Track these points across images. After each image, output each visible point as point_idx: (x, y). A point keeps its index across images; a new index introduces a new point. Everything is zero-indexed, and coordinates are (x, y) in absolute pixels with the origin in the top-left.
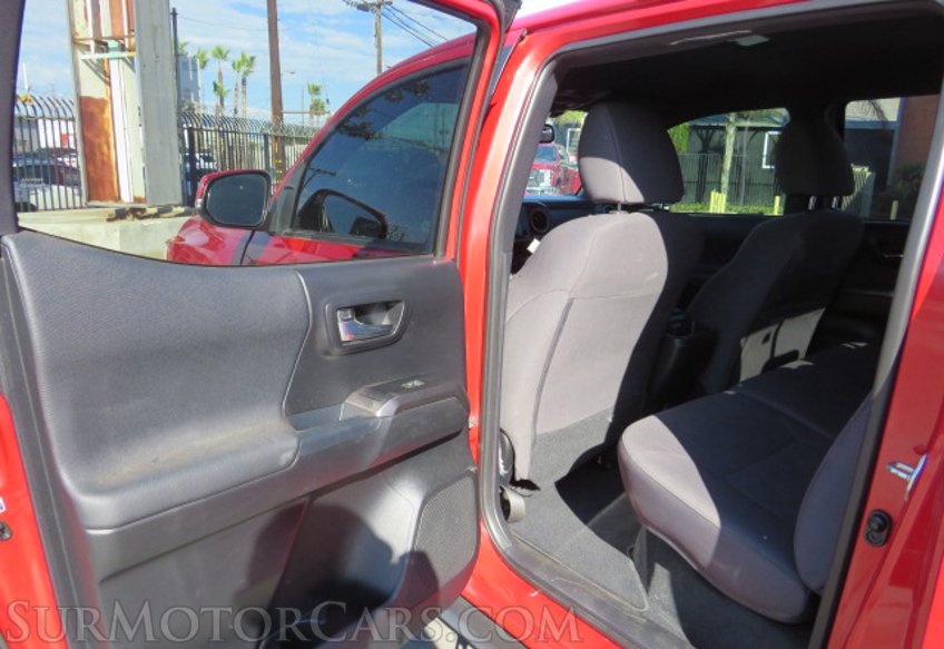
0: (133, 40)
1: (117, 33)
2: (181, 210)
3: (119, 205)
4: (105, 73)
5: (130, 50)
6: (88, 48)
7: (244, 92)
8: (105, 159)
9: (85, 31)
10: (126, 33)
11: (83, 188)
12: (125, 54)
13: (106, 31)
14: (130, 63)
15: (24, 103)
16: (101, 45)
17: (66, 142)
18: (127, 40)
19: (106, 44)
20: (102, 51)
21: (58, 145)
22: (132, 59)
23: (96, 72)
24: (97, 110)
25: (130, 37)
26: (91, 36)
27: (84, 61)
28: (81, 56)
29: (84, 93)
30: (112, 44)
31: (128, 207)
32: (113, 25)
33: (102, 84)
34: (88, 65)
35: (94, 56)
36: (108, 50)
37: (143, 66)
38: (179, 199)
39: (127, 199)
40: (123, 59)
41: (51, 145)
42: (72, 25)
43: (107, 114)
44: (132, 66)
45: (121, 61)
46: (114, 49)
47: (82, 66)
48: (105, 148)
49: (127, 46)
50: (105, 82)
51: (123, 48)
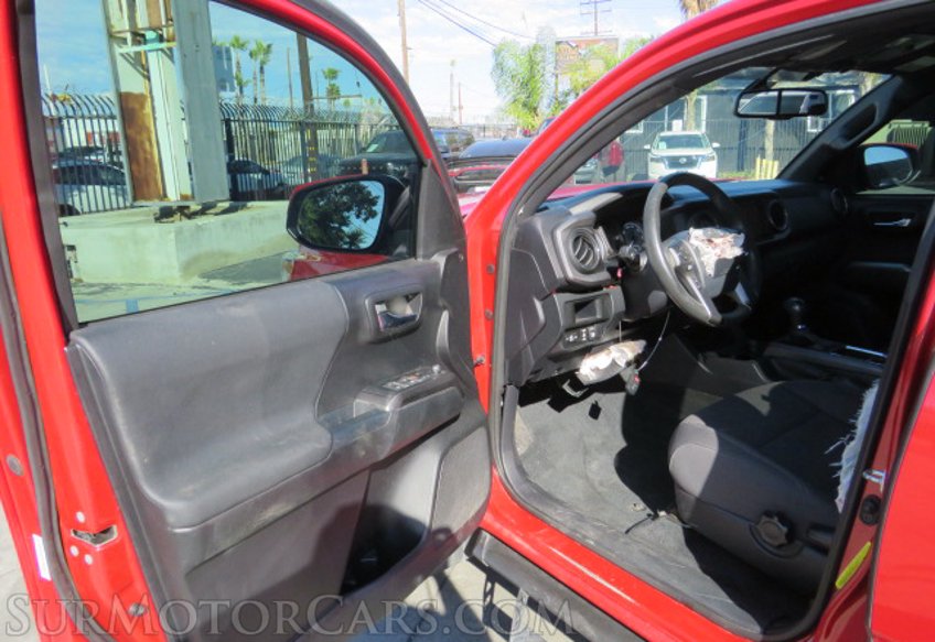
0: (171, 29)
1: (155, 24)
2: (226, 205)
3: (165, 204)
4: (143, 66)
5: (168, 41)
6: (124, 41)
7: (263, 81)
8: (149, 157)
9: (121, 24)
10: (164, 23)
11: (128, 187)
12: (164, 45)
13: (142, 22)
14: (169, 54)
15: (62, 103)
16: (138, 37)
17: (92, 141)
18: (165, 29)
19: (143, 36)
20: (139, 43)
21: (84, 144)
22: (170, 49)
23: (133, 66)
24: (137, 106)
25: (167, 26)
26: (127, 28)
27: (122, 55)
28: (118, 50)
29: (124, 89)
30: (150, 35)
31: (175, 206)
32: (149, 15)
33: (141, 78)
34: (125, 58)
35: (130, 49)
36: (146, 42)
37: (184, 56)
38: (227, 195)
39: (173, 197)
40: (162, 50)
41: (76, 144)
42: (107, 18)
43: (148, 109)
44: (171, 57)
45: (160, 52)
46: (153, 41)
47: (120, 60)
48: (147, 144)
49: (165, 36)
50: (144, 76)
51: (161, 39)
